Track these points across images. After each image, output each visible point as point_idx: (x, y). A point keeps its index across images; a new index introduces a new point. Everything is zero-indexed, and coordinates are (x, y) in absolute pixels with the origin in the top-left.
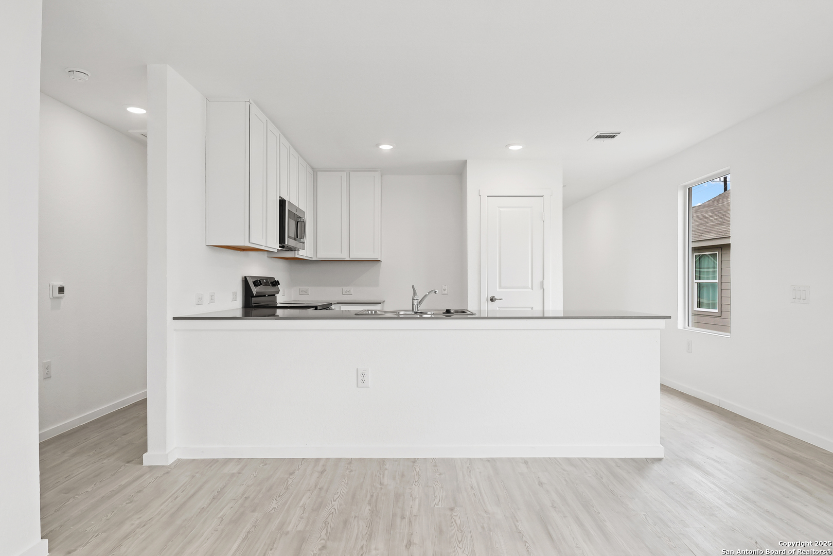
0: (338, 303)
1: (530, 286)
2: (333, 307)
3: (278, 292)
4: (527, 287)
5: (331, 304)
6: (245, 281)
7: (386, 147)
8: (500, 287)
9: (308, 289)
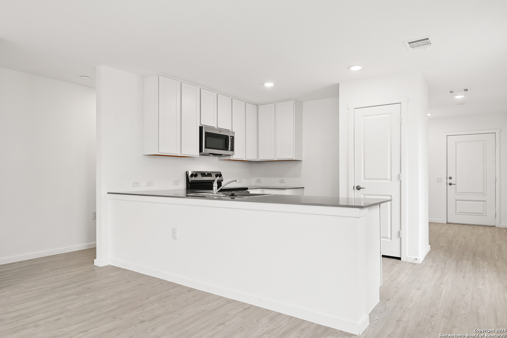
0: (263, 188)
1: (389, 178)
2: (249, 190)
3: (222, 180)
4: (387, 179)
5: (247, 189)
6: (187, 174)
7: (269, 85)
8: (365, 179)
9: (261, 179)
